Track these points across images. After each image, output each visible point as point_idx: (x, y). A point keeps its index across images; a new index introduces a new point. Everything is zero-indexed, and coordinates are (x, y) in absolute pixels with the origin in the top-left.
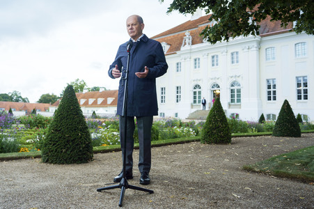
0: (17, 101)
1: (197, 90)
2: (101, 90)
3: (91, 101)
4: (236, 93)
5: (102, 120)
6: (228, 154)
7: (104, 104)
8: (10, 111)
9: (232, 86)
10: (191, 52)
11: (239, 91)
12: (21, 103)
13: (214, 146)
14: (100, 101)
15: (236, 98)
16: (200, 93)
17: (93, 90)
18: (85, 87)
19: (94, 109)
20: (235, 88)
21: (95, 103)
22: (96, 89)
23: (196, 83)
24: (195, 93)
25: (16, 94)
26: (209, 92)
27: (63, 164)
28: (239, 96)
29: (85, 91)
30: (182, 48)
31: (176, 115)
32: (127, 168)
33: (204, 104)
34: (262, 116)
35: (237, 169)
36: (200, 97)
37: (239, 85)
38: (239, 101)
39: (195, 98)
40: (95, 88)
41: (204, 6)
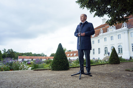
0: (43, 56)
1: (106, 49)
2: (71, 51)
3: (68, 55)
4: (120, 50)
6: (119, 67)
7: (73, 56)
8: (41, 59)
9: (119, 47)
10: (103, 36)
11: (121, 49)
12: (44, 57)
13: (114, 65)
14: (71, 55)
15: (120, 51)
16: (107, 50)
18: (66, 50)
19: (70, 58)
20: (120, 47)
21: (70, 56)
22: (70, 51)
23: (105, 46)
24: (105, 50)
25: (43, 54)
26: (110, 49)
27: (59, 70)
28: (122, 50)
29: (66, 52)
30: (100, 34)
31: (99, 58)
32: (82, 69)
33: (109, 54)
34: (131, 57)
35: (123, 71)
36: (107, 52)
37: (122, 46)
38: (122, 52)
39: (105, 52)
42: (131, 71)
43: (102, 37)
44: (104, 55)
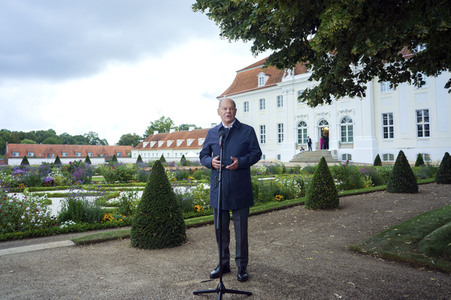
0: (94, 143)
1: (302, 128)
2: (191, 129)
3: (179, 142)
4: (347, 131)
5: (193, 168)
6: (334, 226)
7: (194, 145)
8: (88, 160)
9: (343, 122)
10: (293, 83)
11: (351, 128)
12: (99, 147)
13: (320, 212)
14: (190, 142)
15: (347, 137)
16: (306, 130)
17: (181, 129)
18: (172, 126)
19: (184, 152)
20: (347, 124)
21: (184, 144)
22: (185, 128)
23: (301, 119)
24: (300, 131)
25: (92, 136)
26: (316, 129)
28: (351, 133)
29: (172, 131)
30: (284, 80)
31: (279, 157)
34: (378, 158)
35: (343, 250)
36: (305, 136)
37: (351, 121)
38: (351, 139)
39: (300, 136)
40: (184, 126)
41: (305, 61)
42: (365, 254)
43: (291, 87)
44: (294, 146)
